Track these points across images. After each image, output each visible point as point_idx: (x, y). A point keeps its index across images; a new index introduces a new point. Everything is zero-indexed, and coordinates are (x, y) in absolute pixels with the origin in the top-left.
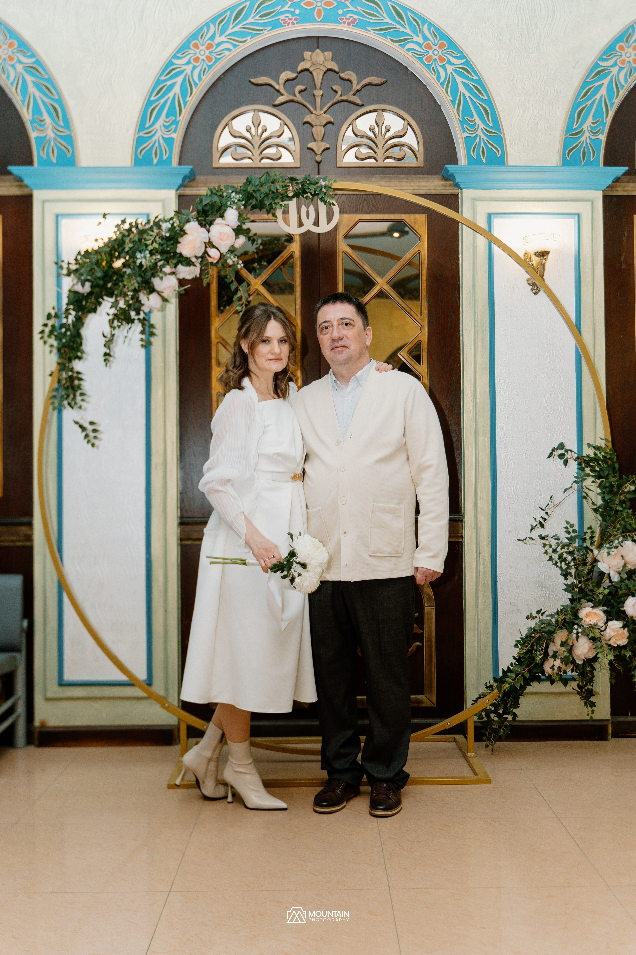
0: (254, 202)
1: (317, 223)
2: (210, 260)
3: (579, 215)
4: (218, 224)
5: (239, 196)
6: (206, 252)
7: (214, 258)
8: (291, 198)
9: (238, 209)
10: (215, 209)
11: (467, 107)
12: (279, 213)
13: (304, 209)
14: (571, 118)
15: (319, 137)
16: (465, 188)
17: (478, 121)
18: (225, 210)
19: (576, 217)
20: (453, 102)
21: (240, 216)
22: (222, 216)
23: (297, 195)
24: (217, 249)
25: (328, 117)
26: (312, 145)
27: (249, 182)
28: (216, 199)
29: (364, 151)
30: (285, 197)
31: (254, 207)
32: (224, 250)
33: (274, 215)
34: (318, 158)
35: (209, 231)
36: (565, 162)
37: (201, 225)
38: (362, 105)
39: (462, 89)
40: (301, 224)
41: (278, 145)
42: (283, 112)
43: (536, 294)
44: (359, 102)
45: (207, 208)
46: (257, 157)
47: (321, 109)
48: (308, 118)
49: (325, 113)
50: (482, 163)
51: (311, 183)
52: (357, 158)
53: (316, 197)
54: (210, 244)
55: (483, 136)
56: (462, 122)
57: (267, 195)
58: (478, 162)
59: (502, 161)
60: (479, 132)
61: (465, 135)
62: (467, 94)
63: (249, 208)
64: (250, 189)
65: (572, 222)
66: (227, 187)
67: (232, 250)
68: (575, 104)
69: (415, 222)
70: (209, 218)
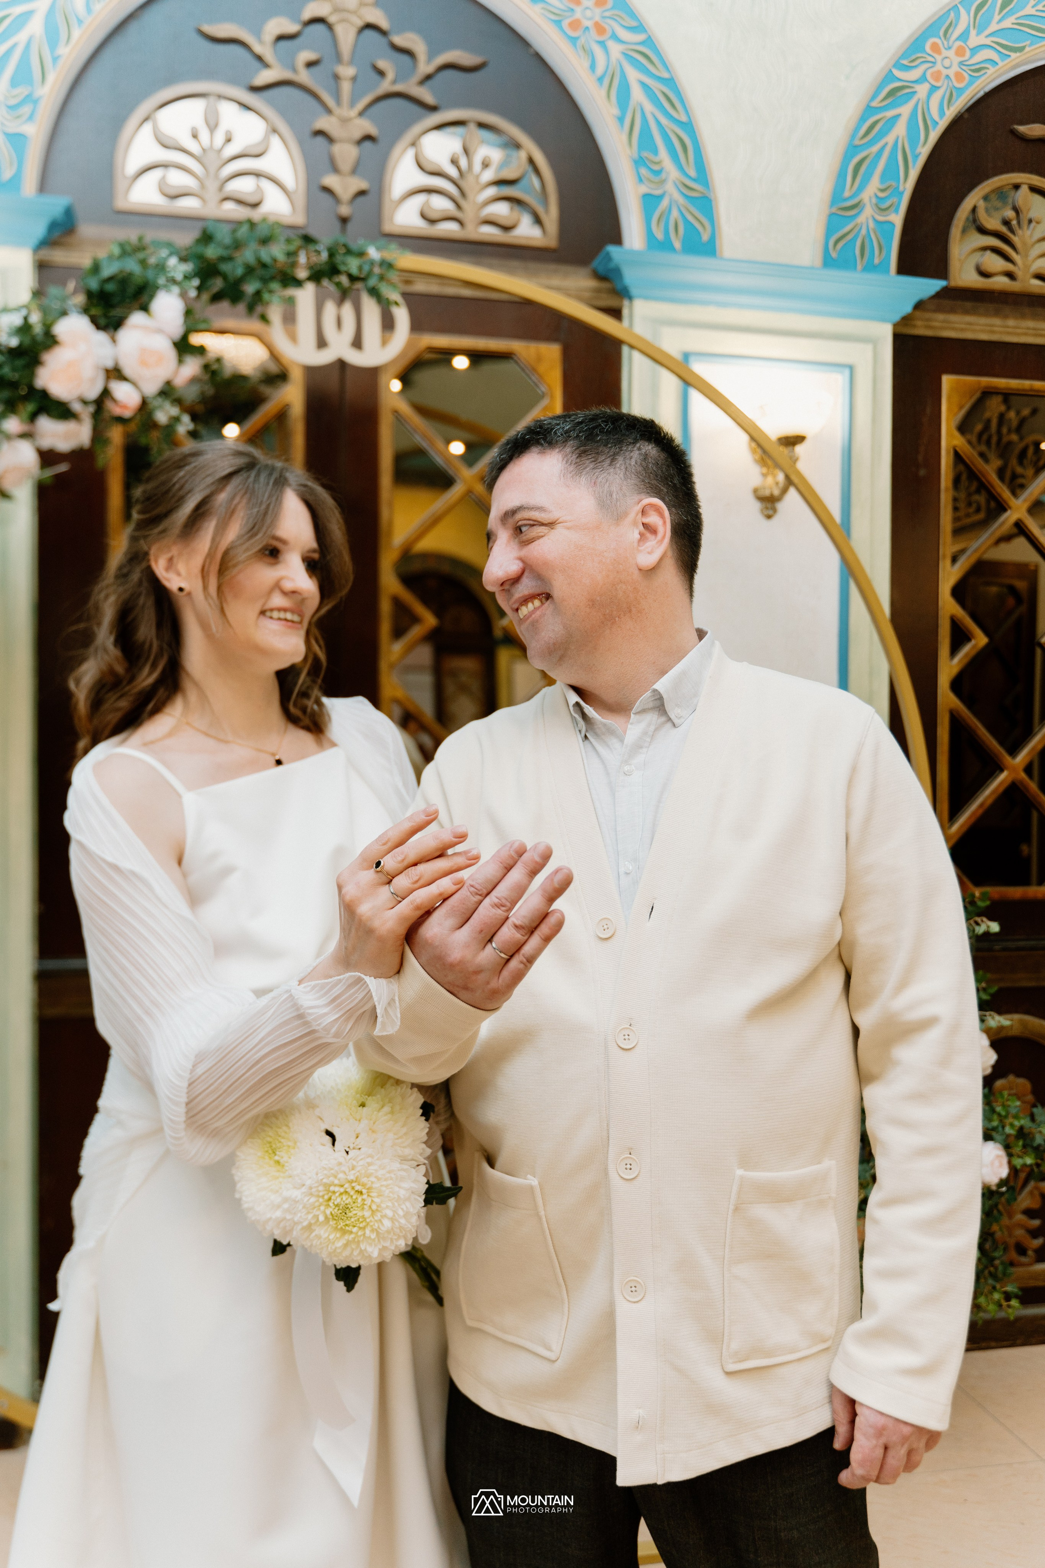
0: (218, 284)
1: (357, 343)
2: (117, 411)
3: (851, 368)
4: (136, 327)
5: (188, 267)
6: (106, 393)
7: (125, 407)
8: (298, 283)
9: (183, 295)
10: (131, 290)
11: (646, 135)
12: (275, 313)
13: (330, 309)
14: (841, 176)
15: (345, 164)
16: (640, 297)
17: (668, 164)
18: (152, 297)
19: (847, 372)
20: (621, 119)
21: (188, 313)
22: (145, 308)
23: (316, 276)
24: (134, 384)
25: (366, 126)
26: (331, 180)
27: (206, 238)
28: (132, 266)
29: (440, 204)
30: (289, 280)
31: (216, 298)
32: (151, 388)
33: (264, 318)
34: (344, 210)
35: (114, 341)
36: (828, 262)
37: (98, 325)
38: (433, 109)
39: (637, 95)
40: (322, 343)
41: (258, 175)
42: (272, 103)
43: (769, 517)
44: (429, 99)
45: (110, 287)
46: (212, 195)
47: (352, 104)
48: (324, 123)
49: (361, 114)
50: (672, 249)
51: (349, 252)
52: (423, 216)
53: (359, 285)
54: (115, 373)
55: (676, 196)
56: (639, 162)
57: (250, 271)
58: (666, 246)
59: (709, 249)
60: (670, 187)
61: (644, 189)
62: (649, 107)
63: (205, 297)
64: (211, 252)
65: (840, 379)
66: (158, 244)
67: (167, 391)
68: (851, 149)
69: (539, 359)
70: (116, 312)
